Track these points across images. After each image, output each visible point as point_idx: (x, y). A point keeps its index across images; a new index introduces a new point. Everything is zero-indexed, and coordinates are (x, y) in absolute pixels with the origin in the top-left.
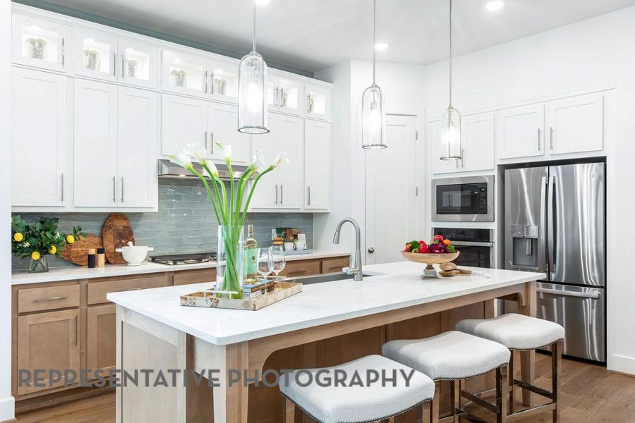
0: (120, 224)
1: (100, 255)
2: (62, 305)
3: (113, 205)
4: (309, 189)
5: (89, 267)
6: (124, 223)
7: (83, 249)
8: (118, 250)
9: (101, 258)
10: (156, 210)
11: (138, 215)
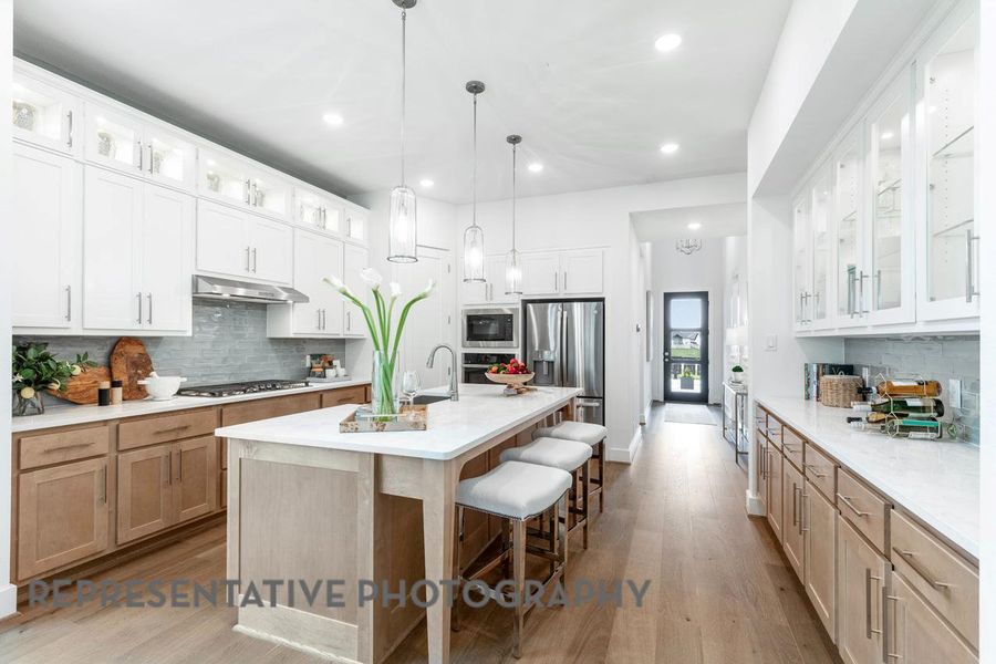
0: (134, 351)
1: (116, 389)
2: (85, 453)
3: (137, 327)
4: (349, 314)
5: (100, 405)
6: (139, 349)
7: (84, 383)
8: (140, 382)
9: (118, 392)
10: (190, 334)
11: (156, 340)
